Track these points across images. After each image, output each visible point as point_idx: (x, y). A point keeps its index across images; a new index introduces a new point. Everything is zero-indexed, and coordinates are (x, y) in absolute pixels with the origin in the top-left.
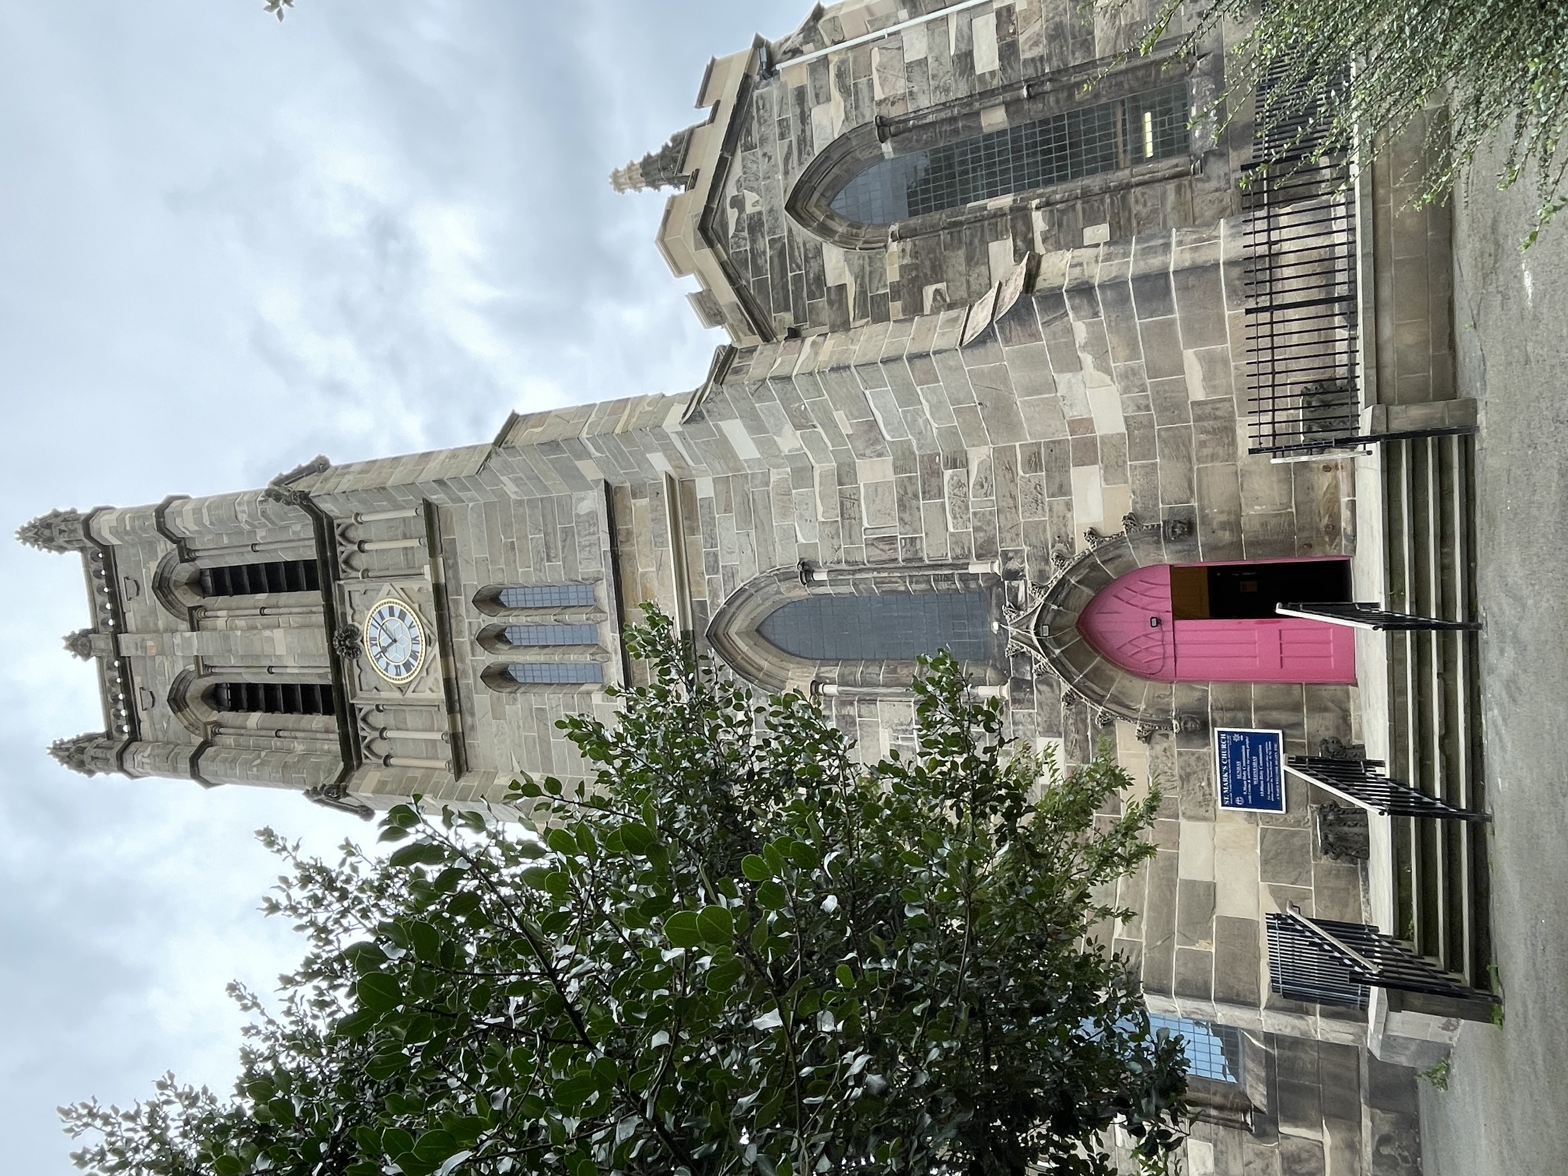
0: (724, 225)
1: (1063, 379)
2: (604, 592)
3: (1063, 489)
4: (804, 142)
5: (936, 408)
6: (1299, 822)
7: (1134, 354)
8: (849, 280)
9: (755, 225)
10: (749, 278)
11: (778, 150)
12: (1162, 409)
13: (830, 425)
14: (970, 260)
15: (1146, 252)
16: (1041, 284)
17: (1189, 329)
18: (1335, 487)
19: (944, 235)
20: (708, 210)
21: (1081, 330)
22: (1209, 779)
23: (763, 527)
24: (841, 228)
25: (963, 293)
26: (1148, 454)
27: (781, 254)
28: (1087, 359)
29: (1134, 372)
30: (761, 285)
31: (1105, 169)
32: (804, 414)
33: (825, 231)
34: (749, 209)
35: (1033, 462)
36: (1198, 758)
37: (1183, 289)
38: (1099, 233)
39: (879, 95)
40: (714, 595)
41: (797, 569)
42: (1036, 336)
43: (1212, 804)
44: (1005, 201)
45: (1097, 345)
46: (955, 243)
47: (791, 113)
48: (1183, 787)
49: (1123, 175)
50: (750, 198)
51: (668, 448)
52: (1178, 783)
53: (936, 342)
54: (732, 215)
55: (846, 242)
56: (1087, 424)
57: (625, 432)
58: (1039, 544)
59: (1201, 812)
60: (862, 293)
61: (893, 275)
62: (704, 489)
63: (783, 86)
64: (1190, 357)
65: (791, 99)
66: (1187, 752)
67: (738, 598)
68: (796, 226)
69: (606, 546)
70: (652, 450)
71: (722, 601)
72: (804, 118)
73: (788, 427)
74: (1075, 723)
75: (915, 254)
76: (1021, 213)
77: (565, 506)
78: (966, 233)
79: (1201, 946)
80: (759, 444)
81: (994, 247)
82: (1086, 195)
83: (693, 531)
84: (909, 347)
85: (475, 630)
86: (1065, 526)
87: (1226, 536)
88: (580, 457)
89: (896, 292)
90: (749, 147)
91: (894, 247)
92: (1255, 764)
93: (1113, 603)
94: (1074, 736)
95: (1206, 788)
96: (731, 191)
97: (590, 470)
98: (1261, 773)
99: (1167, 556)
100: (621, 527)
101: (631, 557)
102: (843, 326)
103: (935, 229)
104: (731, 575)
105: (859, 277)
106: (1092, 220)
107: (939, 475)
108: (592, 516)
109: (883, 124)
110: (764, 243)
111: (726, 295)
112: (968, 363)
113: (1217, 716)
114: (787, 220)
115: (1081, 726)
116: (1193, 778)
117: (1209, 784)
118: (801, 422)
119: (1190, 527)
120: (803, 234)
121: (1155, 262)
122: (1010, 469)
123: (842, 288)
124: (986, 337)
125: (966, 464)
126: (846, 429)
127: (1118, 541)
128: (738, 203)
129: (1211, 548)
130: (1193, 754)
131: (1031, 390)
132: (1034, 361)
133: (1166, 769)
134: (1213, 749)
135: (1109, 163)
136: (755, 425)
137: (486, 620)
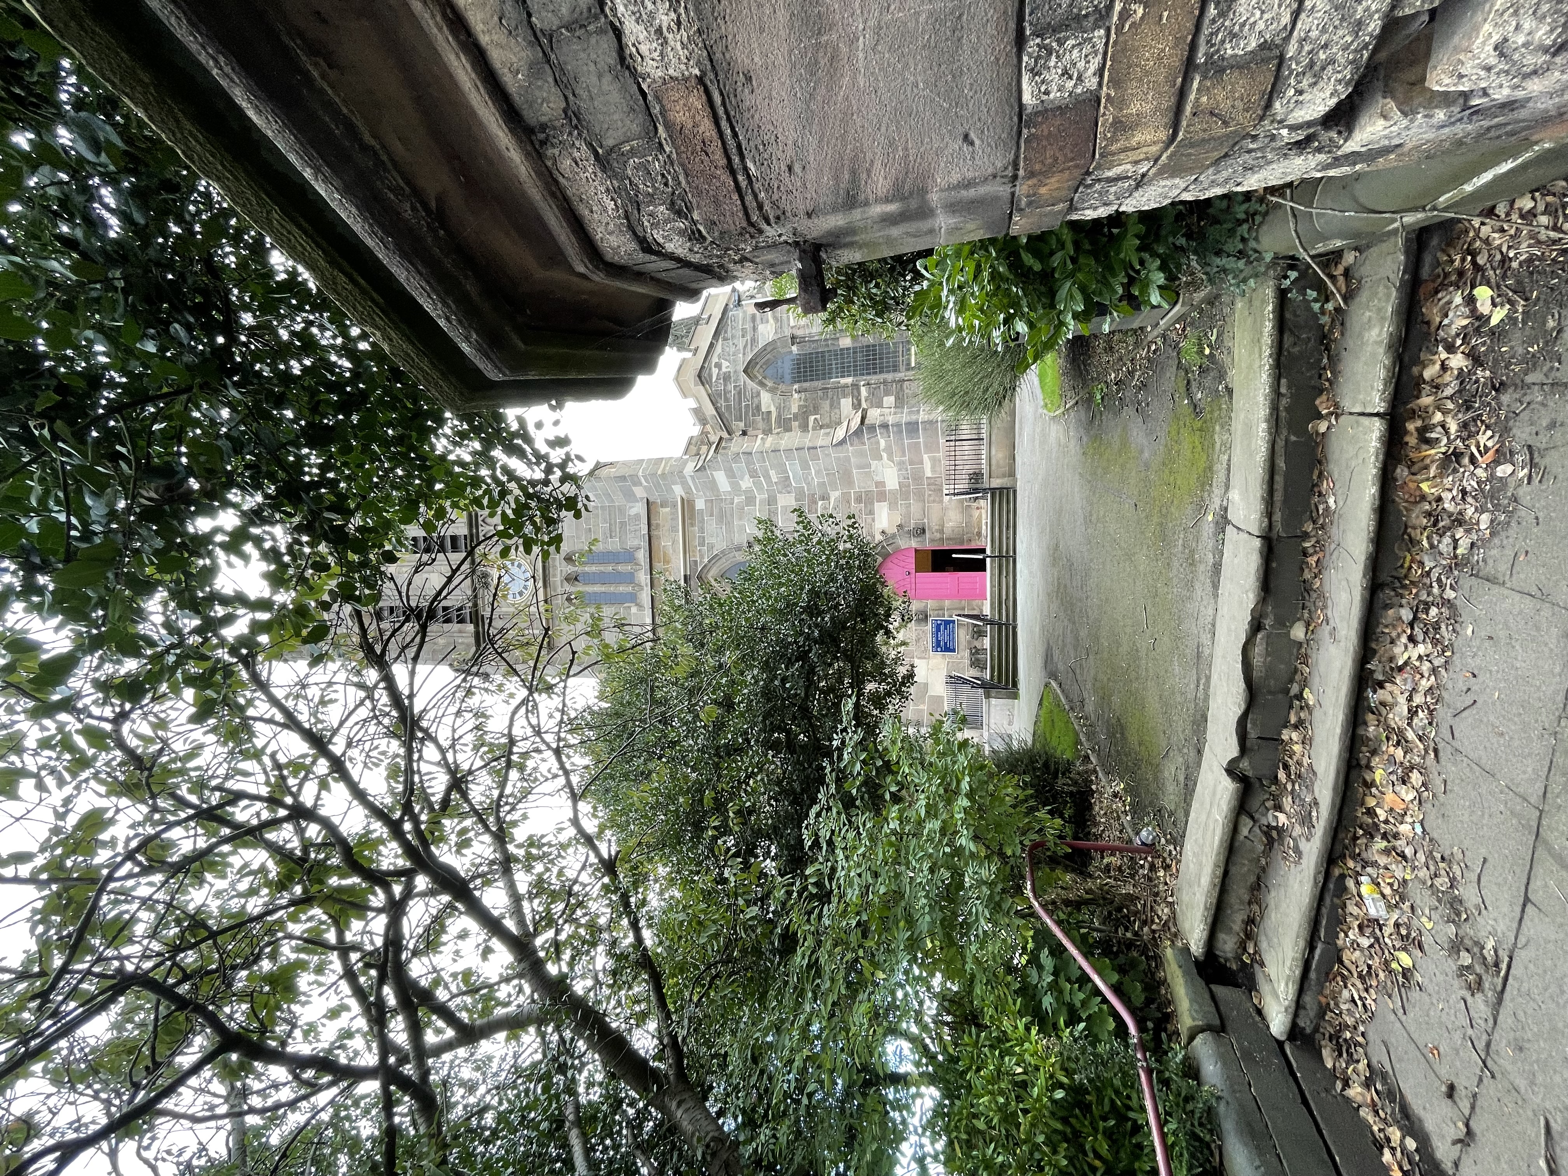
0: (710, 376)
1: (874, 463)
2: (642, 556)
3: (871, 512)
4: (754, 340)
5: (818, 472)
6: (962, 657)
7: (904, 455)
8: (773, 409)
9: (727, 378)
10: (722, 403)
11: (741, 343)
12: (914, 479)
13: (767, 477)
14: (831, 406)
15: (910, 413)
16: (867, 422)
17: (926, 446)
18: (980, 515)
19: (820, 393)
20: (702, 367)
21: (882, 443)
22: (927, 640)
23: (729, 524)
24: (770, 384)
25: (827, 421)
26: (907, 499)
27: (740, 393)
28: (885, 455)
29: (904, 462)
30: (728, 407)
31: (895, 371)
32: (756, 471)
33: (762, 384)
34: (724, 370)
35: (859, 500)
36: (923, 631)
37: (925, 429)
38: (889, 400)
39: (792, 323)
40: (702, 557)
41: (746, 545)
42: (864, 444)
43: (928, 651)
44: (849, 380)
45: (888, 449)
46: (825, 397)
47: (748, 326)
49: (899, 376)
50: (725, 364)
51: (684, 484)
52: (914, 643)
53: (820, 443)
54: (715, 371)
55: (772, 391)
56: (882, 484)
57: (663, 474)
59: (924, 655)
60: (779, 416)
61: (795, 409)
62: (700, 504)
63: (745, 312)
64: (925, 457)
65: (748, 318)
66: (919, 628)
67: (714, 559)
68: (748, 381)
69: (645, 531)
70: (675, 483)
71: (706, 560)
72: (755, 329)
73: (747, 476)
75: (806, 400)
76: (856, 386)
77: (622, 510)
78: (830, 394)
79: (921, 707)
80: (731, 483)
81: (843, 401)
82: (885, 382)
83: (692, 525)
84: (808, 444)
85: (564, 574)
86: (872, 529)
87: (938, 535)
88: (635, 485)
89: (796, 417)
90: (725, 339)
91: (796, 396)
93: (890, 565)
95: (926, 645)
96: (715, 359)
97: (640, 492)
98: (948, 637)
99: (914, 544)
100: (653, 522)
101: (659, 538)
102: (768, 432)
103: (815, 390)
104: (711, 547)
105: (778, 408)
106: (887, 393)
107: (816, 503)
108: (637, 516)
109: (793, 338)
110: (731, 387)
111: (710, 410)
112: (833, 453)
113: (931, 613)
114: (743, 377)
116: (920, 640)
117: (927, 643)
118: (753, 474)
119: (923, 531)
120: (750, 384)
121: (914, 418)
122: (848, 502)
123: (769, 413)
124: (843, 442)
125: (828, 499)
126: (775, 479)
127: (894, 536)
128: (718, 366)
129: (932, 540)
130: (921, 629)
131: (859, 467)
132: (862, 454)
133: (910, 637)
134: (929, 627)
135: (895, 369)
136: (731, 475)
137: (570, 569)
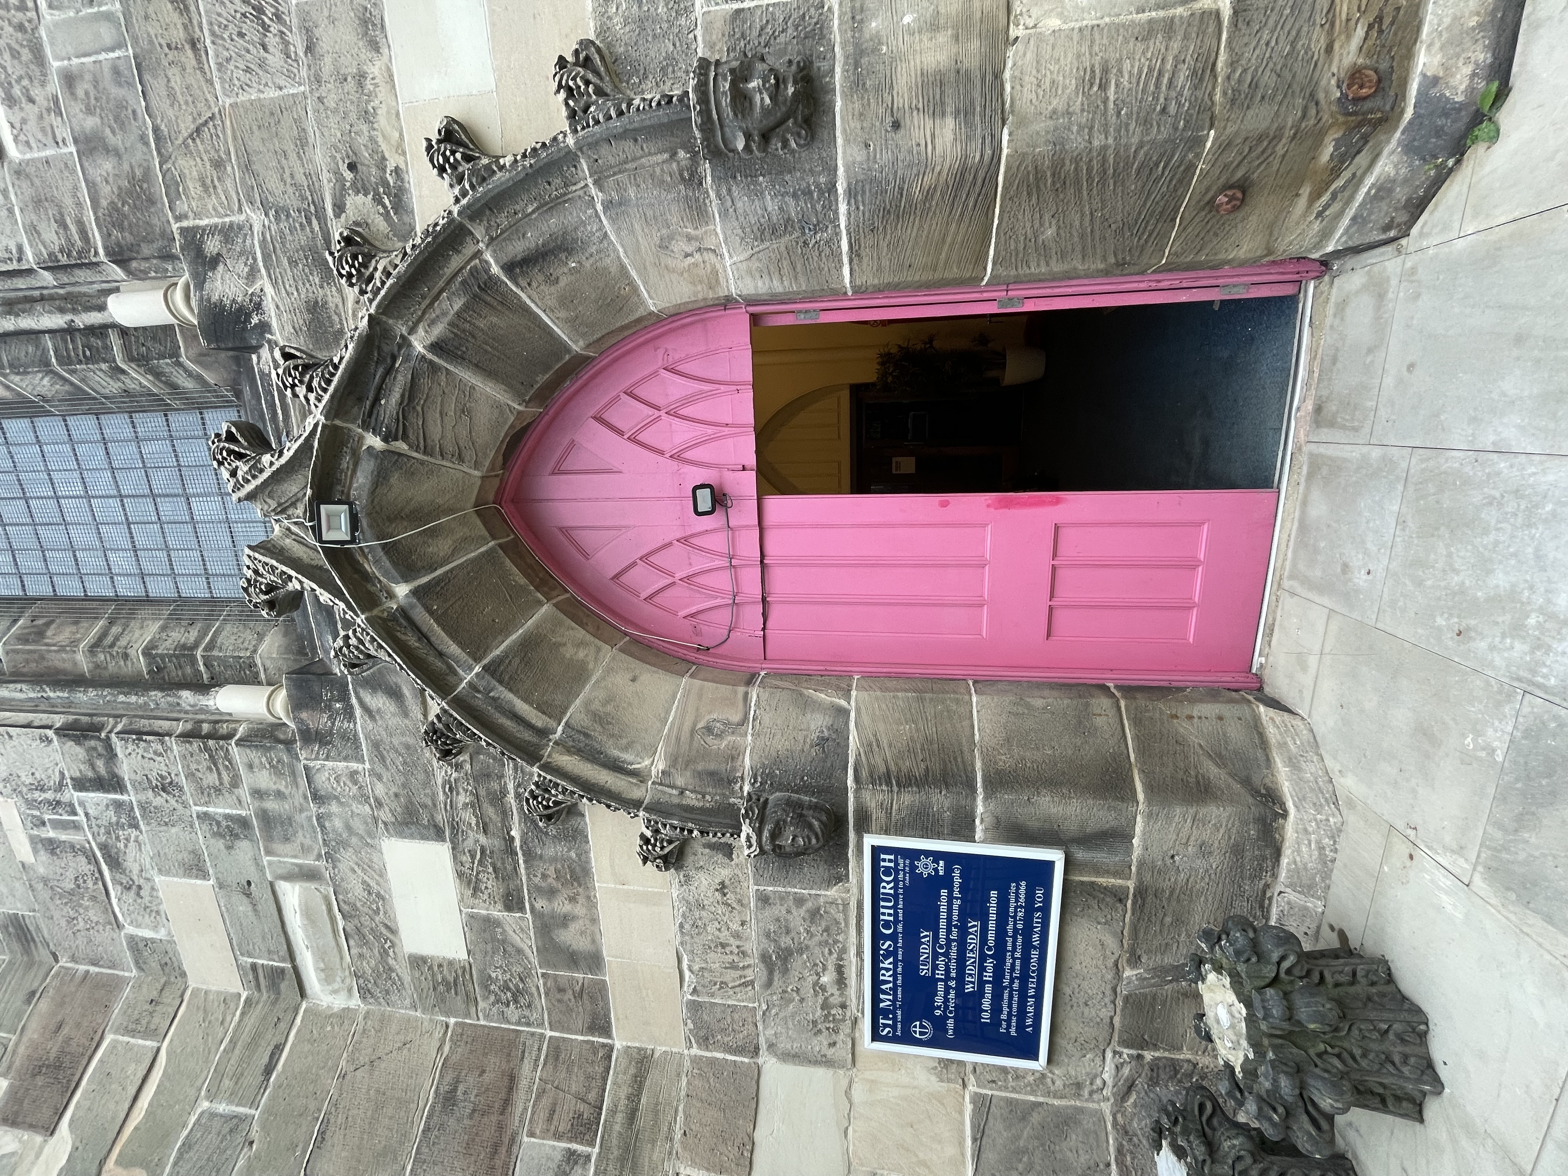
6: (1079, 1086)
22: (840, 970)
36: (814, 915)
43: (846, 1028)
48: (769, 984)
52: (757, 972)
58: (291, 201)
59: (819, 1044)
66: (782, 898)
74: (476, 804)
86: (368, 117)
92: (973, 941)
94: (475, 839)
95: (833, 990)
98: (989, 964)
99: (734, 257)
113: (873, 799)
115: (490, 811)
116: (797, 963)
117: (841, 981)
130: (800, 901)
133: (724, 936)
134: (857, 892)
